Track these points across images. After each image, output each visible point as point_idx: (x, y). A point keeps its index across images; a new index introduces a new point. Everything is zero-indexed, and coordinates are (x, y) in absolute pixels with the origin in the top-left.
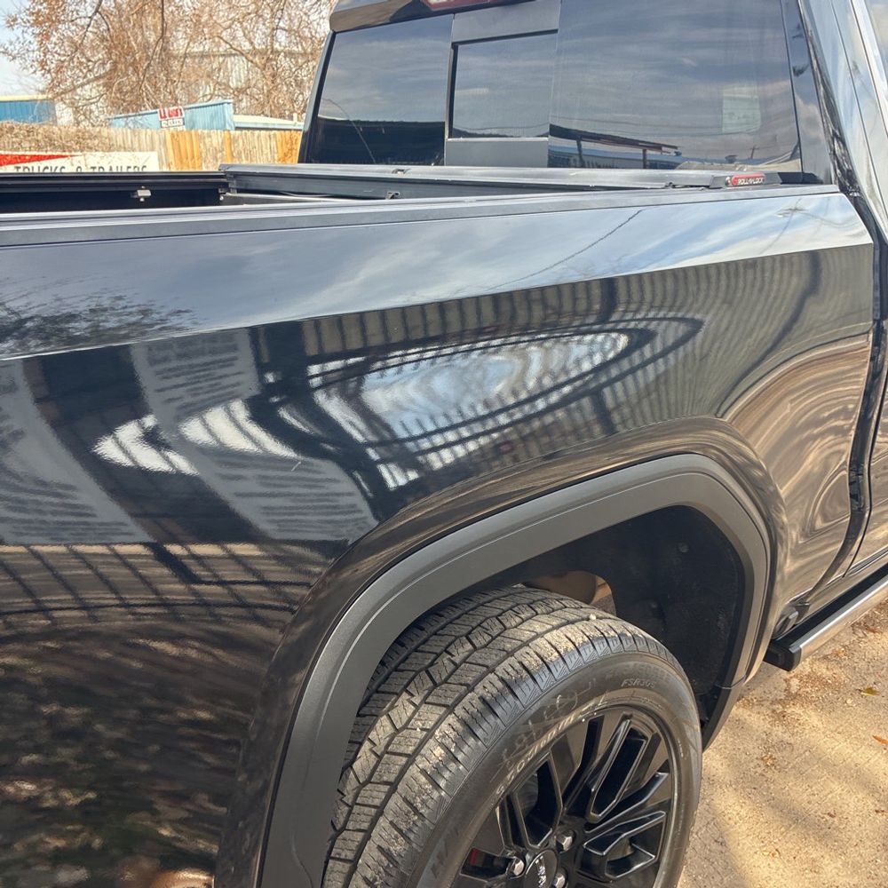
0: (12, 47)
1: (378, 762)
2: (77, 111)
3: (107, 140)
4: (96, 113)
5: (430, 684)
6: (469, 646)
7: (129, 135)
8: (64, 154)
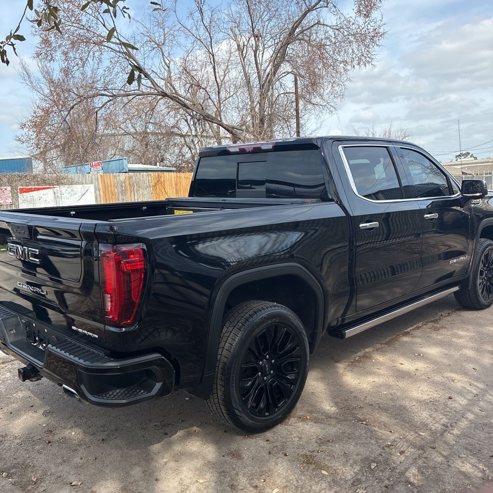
3: (71, 180)
7: (81, 176)
8: (50, 187)
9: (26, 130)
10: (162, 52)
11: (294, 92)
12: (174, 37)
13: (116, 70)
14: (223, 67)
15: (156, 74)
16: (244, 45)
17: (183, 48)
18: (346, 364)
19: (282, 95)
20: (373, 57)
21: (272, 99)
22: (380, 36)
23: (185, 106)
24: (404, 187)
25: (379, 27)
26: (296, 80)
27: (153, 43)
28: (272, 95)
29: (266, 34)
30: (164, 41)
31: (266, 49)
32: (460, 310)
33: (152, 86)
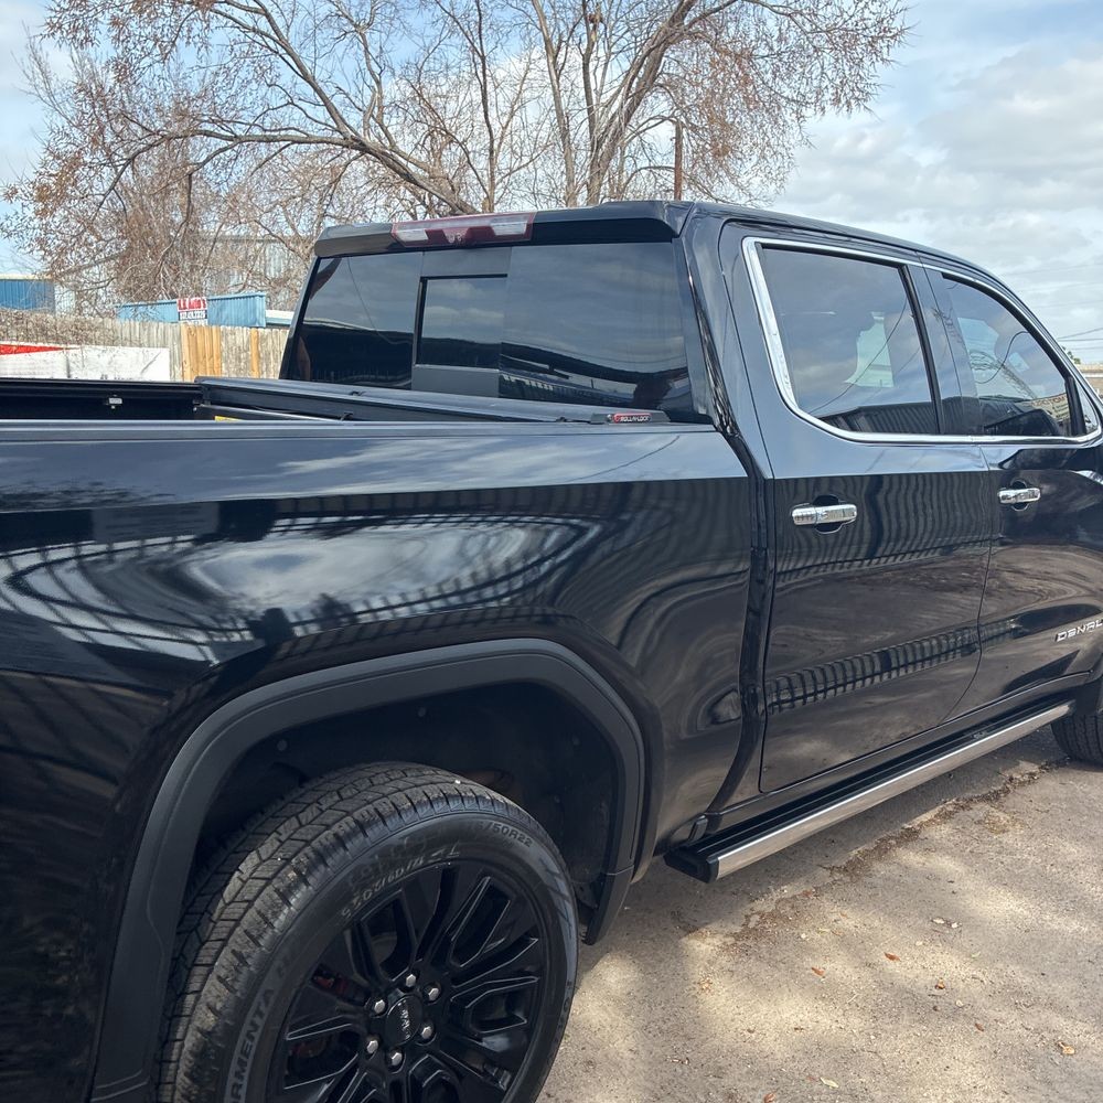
0: (9, 223)
1: (242, 887)
2: (80, 295)
3: (111, 333)
4: (104, 299)
5: (297, 825)
6: (337, 798)
7: (138, 326)
8: (58, 346)
9: (17, 204)
10: (365, 44)
11: (673, 166)
12: (397, 11)
13: (242, 74)
14: (510, 93)
15: (347, 95)
16: (561, 41)
17: (416, 38)
18: (717, 941)
19: (644, 172)
20: (869, 90)
21: (620, 180)
22: (892, 37)
23: (408, 177)
24: (946, 402)
25: (892, 15)
26: (679, 137)
27: (345, 21)
28: (621, 170)
29: (617, 20)
30: (372, 19)
31: (613, 56)
32: (1064, 765)
33: (331, 122)
